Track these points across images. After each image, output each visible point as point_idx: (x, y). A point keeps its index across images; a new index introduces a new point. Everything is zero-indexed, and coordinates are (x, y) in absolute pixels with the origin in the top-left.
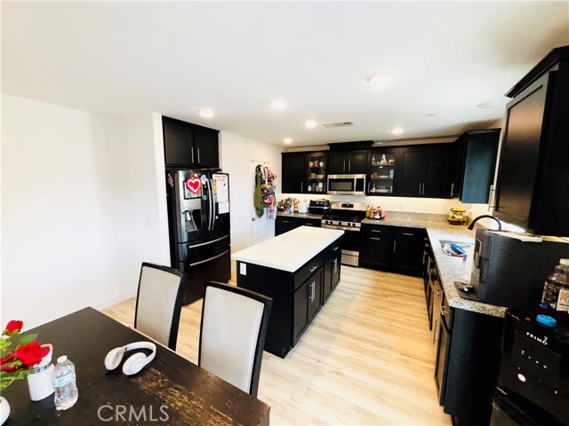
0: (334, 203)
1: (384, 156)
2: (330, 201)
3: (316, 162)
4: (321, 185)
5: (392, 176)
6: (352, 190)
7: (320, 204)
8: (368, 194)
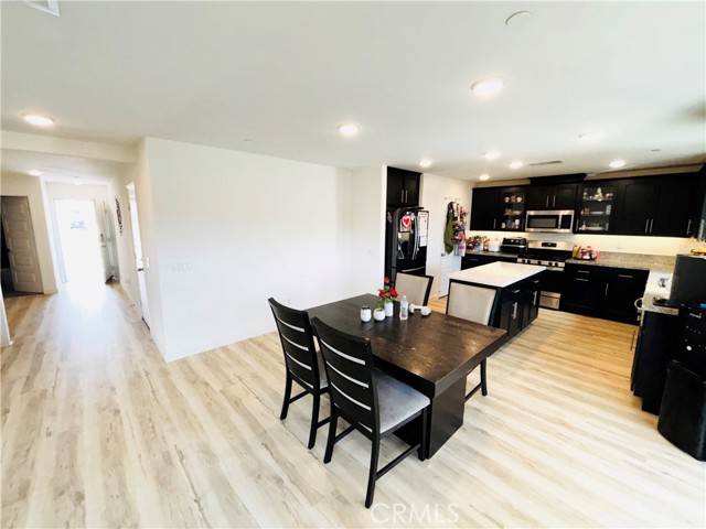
0: (532, 241)
1: (599, 190)
2: (528, 239)
3: (513, 197)
4: (517, 222)
5: (608, 211)
6: (556, 227)
7: (515, 242)
8: (575, 232)
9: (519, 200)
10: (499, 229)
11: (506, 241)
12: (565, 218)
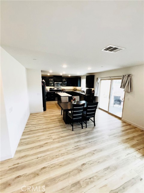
1: (64, 79)
5: (66, 83)
9: (52, 80)
10: (49, 86)
11: (50, 89)
12: (61, 84)
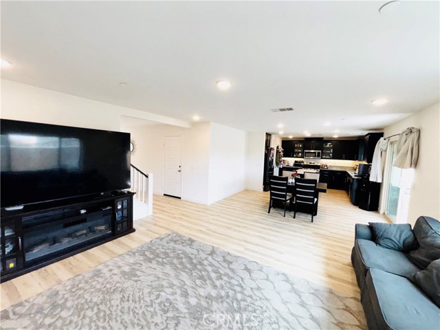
0: (306, 162)
1: (328, 144)
3: (298, 145)
4: (300, 154)
5: (332, 151)
6: (315, 157)
7: (299, 162)
8: (322, 158)
9: (301, 146)
10: (293, 157)
12: (319, 153)
